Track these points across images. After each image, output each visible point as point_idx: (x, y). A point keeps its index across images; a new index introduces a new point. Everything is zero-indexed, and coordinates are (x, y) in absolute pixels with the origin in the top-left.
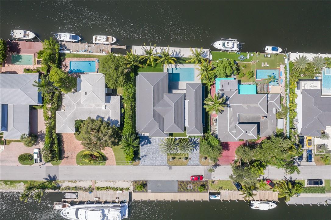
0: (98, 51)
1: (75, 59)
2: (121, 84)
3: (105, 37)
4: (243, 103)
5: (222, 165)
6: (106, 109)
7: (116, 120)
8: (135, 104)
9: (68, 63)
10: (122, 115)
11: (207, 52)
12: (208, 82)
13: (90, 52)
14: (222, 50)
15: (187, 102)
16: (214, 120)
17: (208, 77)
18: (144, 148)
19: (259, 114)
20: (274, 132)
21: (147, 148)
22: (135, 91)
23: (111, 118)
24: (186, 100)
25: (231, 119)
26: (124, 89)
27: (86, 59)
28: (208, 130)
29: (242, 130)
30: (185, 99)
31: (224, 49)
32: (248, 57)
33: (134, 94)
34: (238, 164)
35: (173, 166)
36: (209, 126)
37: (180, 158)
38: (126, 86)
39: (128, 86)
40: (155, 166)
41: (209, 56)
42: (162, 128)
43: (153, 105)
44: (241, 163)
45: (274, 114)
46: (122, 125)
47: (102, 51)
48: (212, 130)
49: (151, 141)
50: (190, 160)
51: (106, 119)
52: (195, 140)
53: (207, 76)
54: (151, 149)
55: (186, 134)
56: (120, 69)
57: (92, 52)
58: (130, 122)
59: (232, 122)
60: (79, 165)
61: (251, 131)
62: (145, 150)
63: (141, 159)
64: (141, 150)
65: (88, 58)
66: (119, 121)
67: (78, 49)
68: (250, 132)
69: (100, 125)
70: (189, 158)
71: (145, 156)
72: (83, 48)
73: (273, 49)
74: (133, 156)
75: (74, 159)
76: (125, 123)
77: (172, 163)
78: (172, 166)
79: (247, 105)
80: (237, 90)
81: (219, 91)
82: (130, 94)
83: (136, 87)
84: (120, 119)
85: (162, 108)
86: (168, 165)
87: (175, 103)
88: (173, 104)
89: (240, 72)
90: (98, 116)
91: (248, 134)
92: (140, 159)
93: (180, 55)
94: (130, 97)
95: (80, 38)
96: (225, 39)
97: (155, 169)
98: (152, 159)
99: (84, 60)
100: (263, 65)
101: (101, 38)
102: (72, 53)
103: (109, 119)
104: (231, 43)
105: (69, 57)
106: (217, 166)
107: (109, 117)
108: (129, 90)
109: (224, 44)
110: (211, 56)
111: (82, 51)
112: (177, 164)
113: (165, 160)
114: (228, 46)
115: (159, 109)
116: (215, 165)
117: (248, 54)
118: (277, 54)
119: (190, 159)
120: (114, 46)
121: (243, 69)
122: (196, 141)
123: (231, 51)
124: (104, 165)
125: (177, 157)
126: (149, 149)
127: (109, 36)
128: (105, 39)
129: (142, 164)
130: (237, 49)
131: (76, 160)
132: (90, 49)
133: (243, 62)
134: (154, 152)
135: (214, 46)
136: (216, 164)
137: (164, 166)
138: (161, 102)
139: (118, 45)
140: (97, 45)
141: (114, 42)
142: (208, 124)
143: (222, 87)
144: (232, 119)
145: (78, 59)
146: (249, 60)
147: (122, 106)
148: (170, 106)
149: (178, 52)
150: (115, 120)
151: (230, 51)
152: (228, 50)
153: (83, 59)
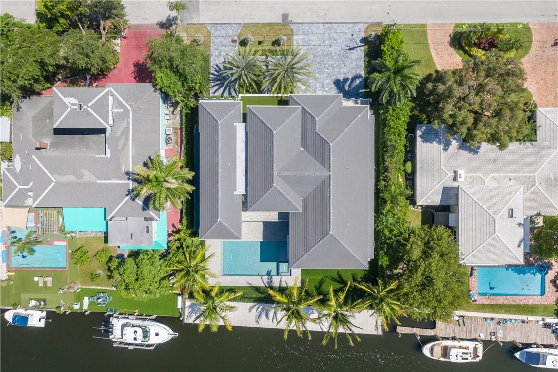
0: (469, 321)
1: (531, 301)
2: (414, 237)
3: (453, 359)
4: (93, 184)
5: (152, 25)
6: (455, 172)
7: (427, 142)
8: (376, 185)
9: (549, 292)
10: (410, 154)
11: (190, 316)
12: (185, 240)
13: (492, 319)
14: (152, 320)
15: (240, 189)
16: (173, 141)
17: (184, 253)
18: (352, 68)
19: (54, 154)
20: (18, 110)
21: (344, 70)
22: (377, 218)
23: (442, 146)
24: (243, 195)
25: (126, 144)
26: (406, 225)
27: (501, 300)
28: (187, 114)
29: (92, 112)
30: (245, 196)
31: (146, 323)
32: (86, 300)
33: (378, 211)
34: (108, 23)
35: (278, 24)
36: (184, 126)
37: (260, 43)
38: (401, 233)
39: (395, 232)
40: (323, 23)
41: (185, 304)
42: (307, 118)
43: (332, 182)
44: (101, 27)
45: (18, 156)
46: (411, 129)
47: (461, 321)
48: (179, 115)
49: (333, 86)
50: (236, 38)
51: (455, 144)
52: (222, 90)
53: (187, 255)
54: (334, 66)
55: (242, 102)
56: (418, 278)
57: (486, 319)
58: (392, 136)
59: (121, 135)
60: (524, 25)
61: (69, 109)
62: (352, 63)
63: (361, 41)
64: (362, 64)
65: (497, 305)
66: (419, 140)
67: (522, 326)
68: (73, 107)
69: (475, 128)
70: (238, 43)
71: (350, 49)
72: (508, 330)
73: (25, 319)
74: (382, 47)
75: (538, 38)
76: (404, 133)
77: (280, 30)
78: (281, 22)
79: (82, 178)
80: (110, 220)
81: (155, 216)
82: (389, 211)
83: (375, 229)
84: (418, 144)
85: (307, 173)
86: (292, 27)
87: (272, 186)
88: (278, 183)
89: (107, 264)
90: (476, 152)
91: (76, 101)
92: (365, 41)
93: (260, 309)
94: (392, 202)
95: (517, 355)
96: (143, 348)
97: (326, 14)
98: (332, 40)
99: (507, 299)
100: (49, 280)
101: (464, 356)
102: (540, 318)
103: (447, 145)
104: (129, 336)
105: (546, 307)
106: (166, 24)
107: (445, 150)
108: (393, 222)
109: (146, 334)
110: (180, 306)
111: (513, 321)
112: (268, 28)
113: (298, 39)
114: (135, 332)
115: (315, 170)
116: (171, 25)
117: (85, 307)
118: (15, 306)
119: (234, 41)
120: (429, 333)
121: (99, 271)
122: (217, 87)
123: (127, 318)
124: (457, 25)
125: (267, 46)
126: (341, 68)
127: (442, 359)
128: (453, 352)
129: (357, 28)
130: (114, 321)
131: (532, 36)
132: (492, 326)
133: (99, 288)
134: (326, 58)
135: (171, 332)
136: (167, 28)
137: (302, 23)
138: (309, 189)
139: (419, 338)
140: (473, 337)
141: (429, 346)
142: (186, 130)
143: (147, 227)
144: (122, 141)
145: (522, 301)
146: (85, 292)
147: (411, 179)
148: (285, 178)
149: (263, 316)
150: (430, 143)
151: (130, 317)
152: (137, 319)
153: (510, 301)
